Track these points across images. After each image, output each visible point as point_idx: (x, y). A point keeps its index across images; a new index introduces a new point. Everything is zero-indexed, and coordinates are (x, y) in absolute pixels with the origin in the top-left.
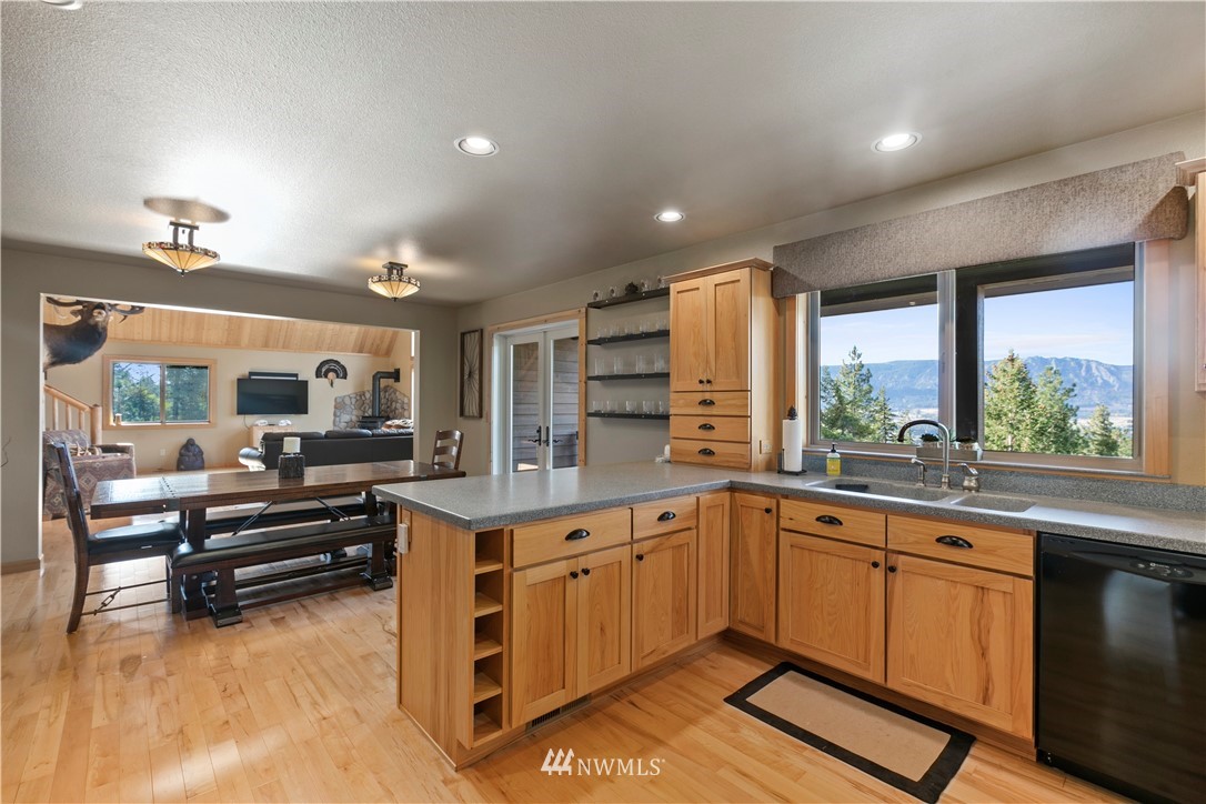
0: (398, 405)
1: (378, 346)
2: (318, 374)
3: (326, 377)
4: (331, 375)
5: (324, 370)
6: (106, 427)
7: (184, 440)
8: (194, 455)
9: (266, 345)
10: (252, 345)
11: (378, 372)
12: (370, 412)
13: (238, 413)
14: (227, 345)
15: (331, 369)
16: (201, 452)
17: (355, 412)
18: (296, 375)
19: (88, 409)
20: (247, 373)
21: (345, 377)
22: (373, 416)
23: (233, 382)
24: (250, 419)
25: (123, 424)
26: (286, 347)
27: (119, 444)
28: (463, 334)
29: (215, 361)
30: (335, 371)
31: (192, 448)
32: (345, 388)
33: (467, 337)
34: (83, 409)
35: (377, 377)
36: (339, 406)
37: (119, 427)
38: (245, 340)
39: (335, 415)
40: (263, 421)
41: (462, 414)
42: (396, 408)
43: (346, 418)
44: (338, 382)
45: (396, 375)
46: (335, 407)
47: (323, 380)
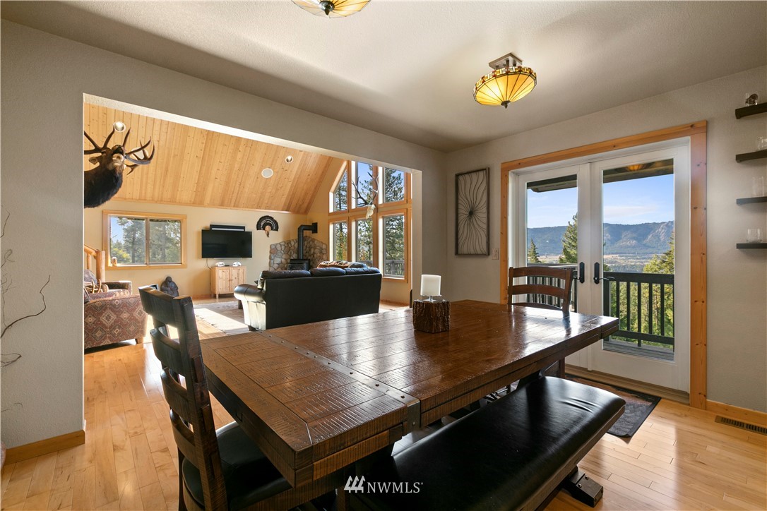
0: (317, 251)
1: (300, 205)
2: (258, 228)
3: (264, 229)
4: (268, 228)
5: (262, 224)
6: (107, 268)
7: (163, 278)
8: (171, 290)
9: (222, 204)
10: (212, 205)
11: (302, 226)
12: (294, 256)
13: (203, 257)
14: (194, 204)
15: (266, 223)
16: (176, 287)
17: (284, 256)
18: (244, 228)
19: (94, 253)
20: (209, 226)
21: (277, 229)
22: (298, 259)
23: (198, 232)
24: (211, 262)
25: (118, 265)
26: (236, 206)
27: (120, 282)
28: (457, 176)
29: (185, 217)
30: (270, 225)
31: (170, 284)
32: (276, 238)
33: (461, 178)
34: (91, 253)
35: (302, 229)
36: (273, 251)
37: (114, 268)
38: (207, 200)
39: (270, 258)
40: (221, 263)
41: (457, 253)
42: (314, 253)
43: (278, 260)
44: (272, 233)
45: (314, 228)
46: (270, 252)
47: (262, 232)
